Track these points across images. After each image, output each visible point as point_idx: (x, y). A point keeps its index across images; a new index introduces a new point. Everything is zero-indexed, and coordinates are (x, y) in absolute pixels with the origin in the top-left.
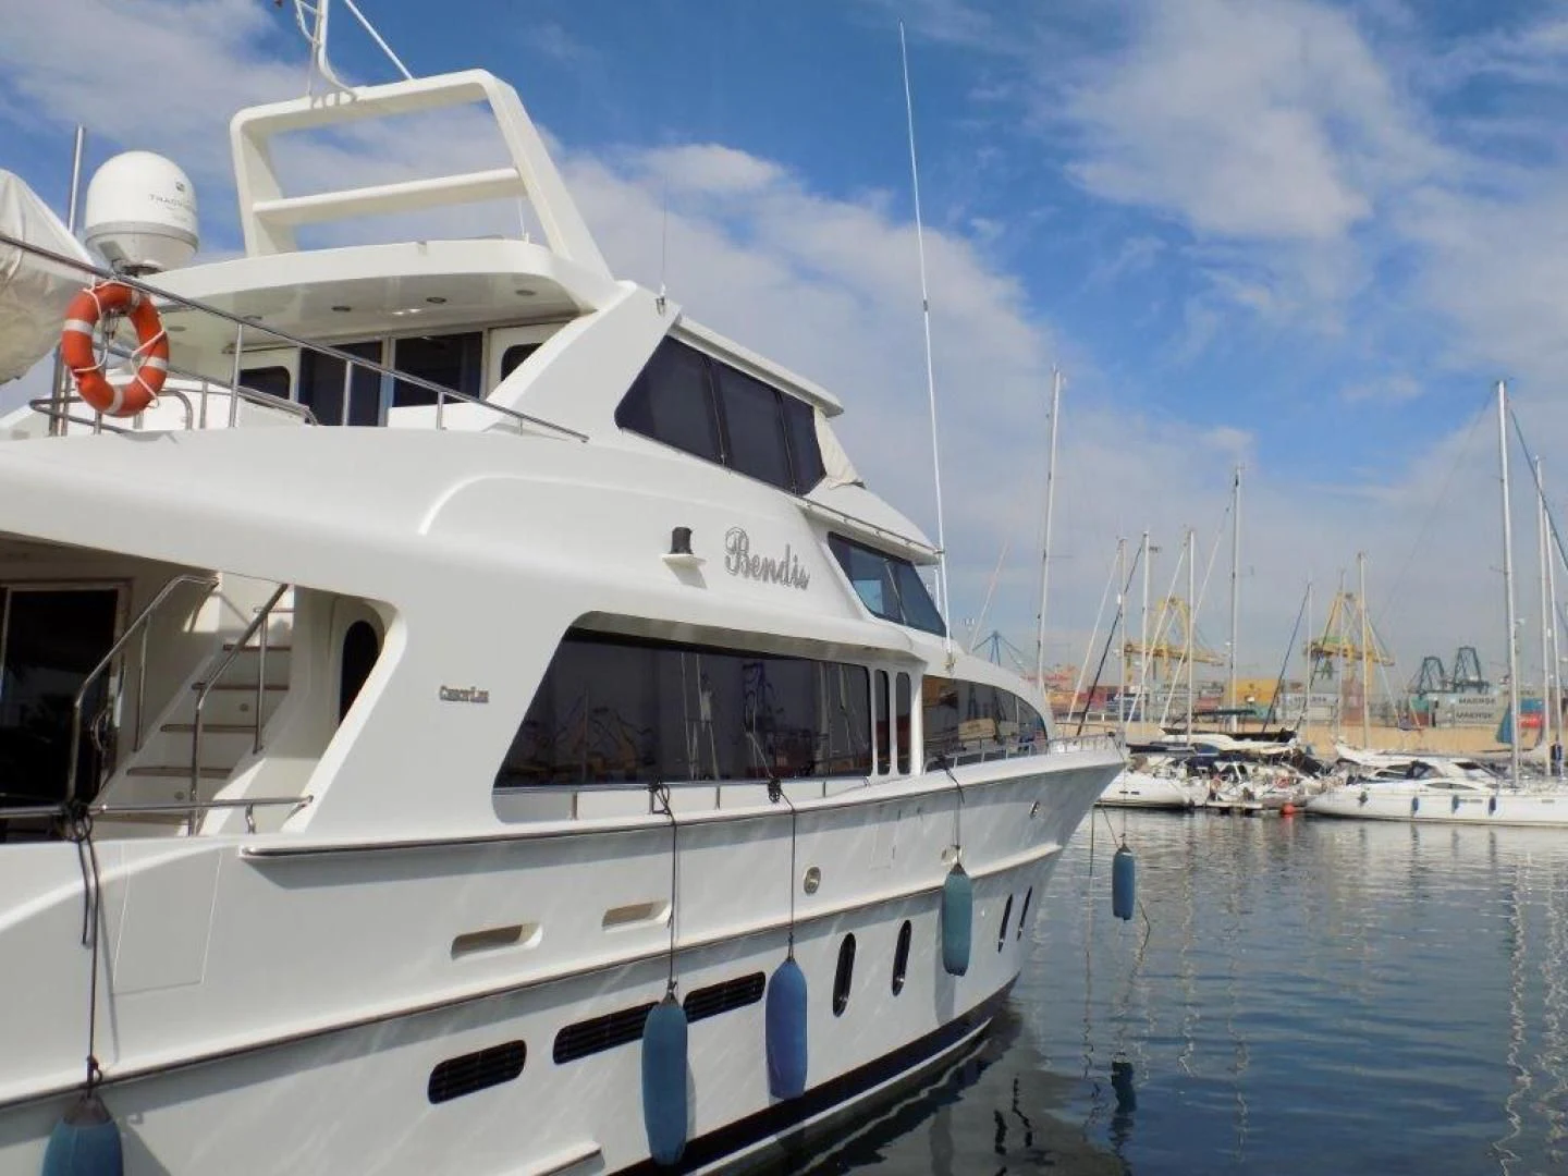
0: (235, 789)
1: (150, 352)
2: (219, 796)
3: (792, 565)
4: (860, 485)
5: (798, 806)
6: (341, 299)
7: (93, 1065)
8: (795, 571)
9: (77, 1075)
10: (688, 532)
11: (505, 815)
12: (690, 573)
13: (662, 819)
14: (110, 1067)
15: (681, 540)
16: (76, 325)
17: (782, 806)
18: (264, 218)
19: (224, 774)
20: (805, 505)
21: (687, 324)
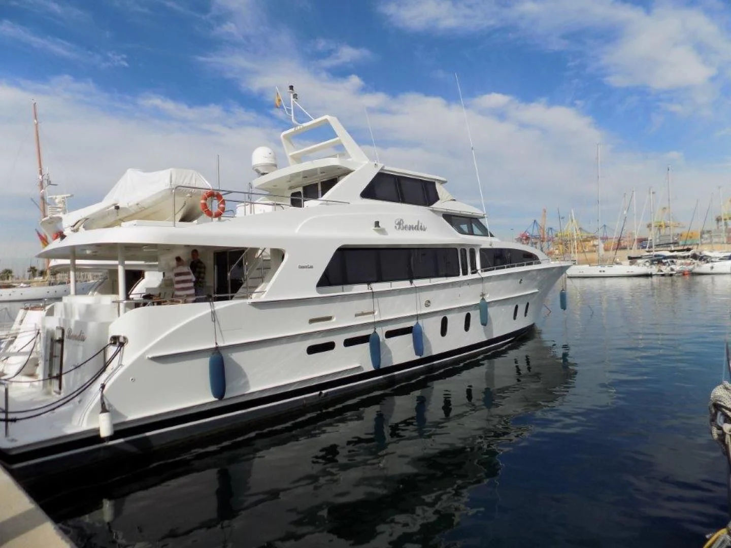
0: (258, 290)
1: (221, 203)
2: (256, 291)
3: (420, 225)
4: (454, 200)
5: (417, 286)
6: (306, 174)
7: (216, 344)
8: (421, 226)
9: (214, 346)
10: (378, 222)
11: (319, 292)
12: (383, 231)
13: (371, 291)
14: (221, 344)
15: (377, 224)
16: (203, 201)
17: (413, 286)
18: (292, 157)
19: (256, 287)
20: (431, 208)
21: (386, 168)
